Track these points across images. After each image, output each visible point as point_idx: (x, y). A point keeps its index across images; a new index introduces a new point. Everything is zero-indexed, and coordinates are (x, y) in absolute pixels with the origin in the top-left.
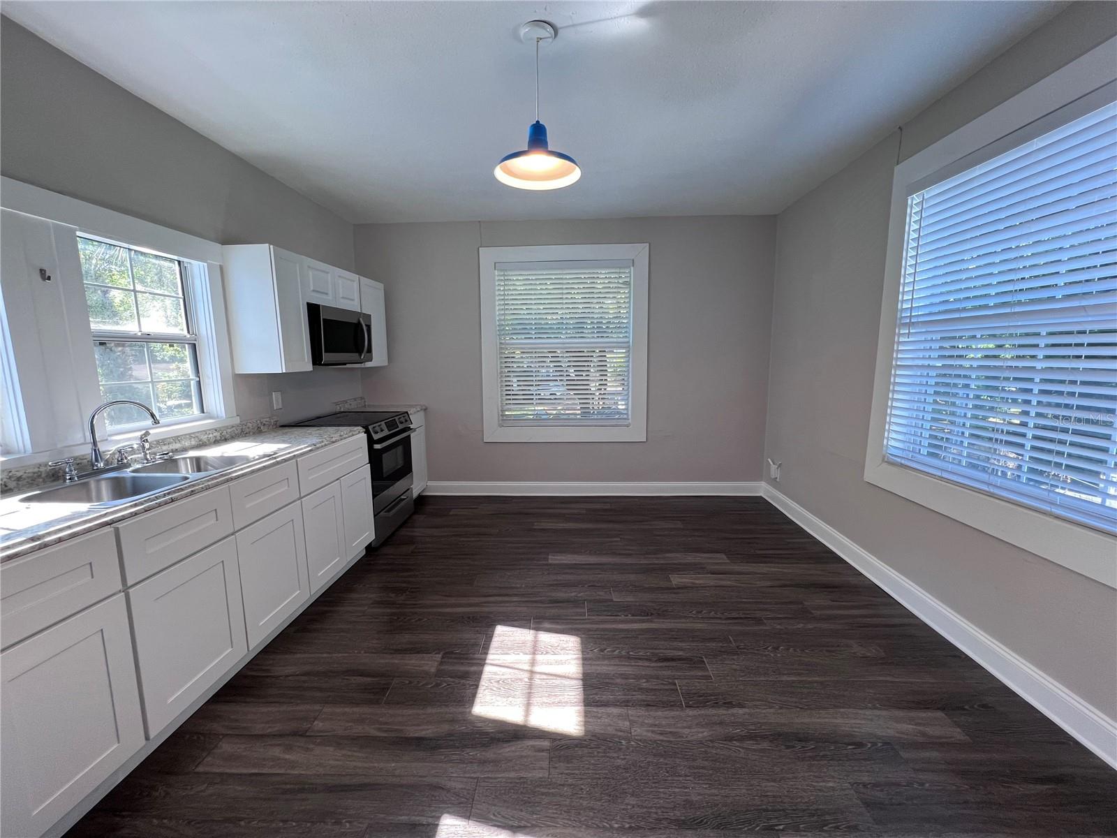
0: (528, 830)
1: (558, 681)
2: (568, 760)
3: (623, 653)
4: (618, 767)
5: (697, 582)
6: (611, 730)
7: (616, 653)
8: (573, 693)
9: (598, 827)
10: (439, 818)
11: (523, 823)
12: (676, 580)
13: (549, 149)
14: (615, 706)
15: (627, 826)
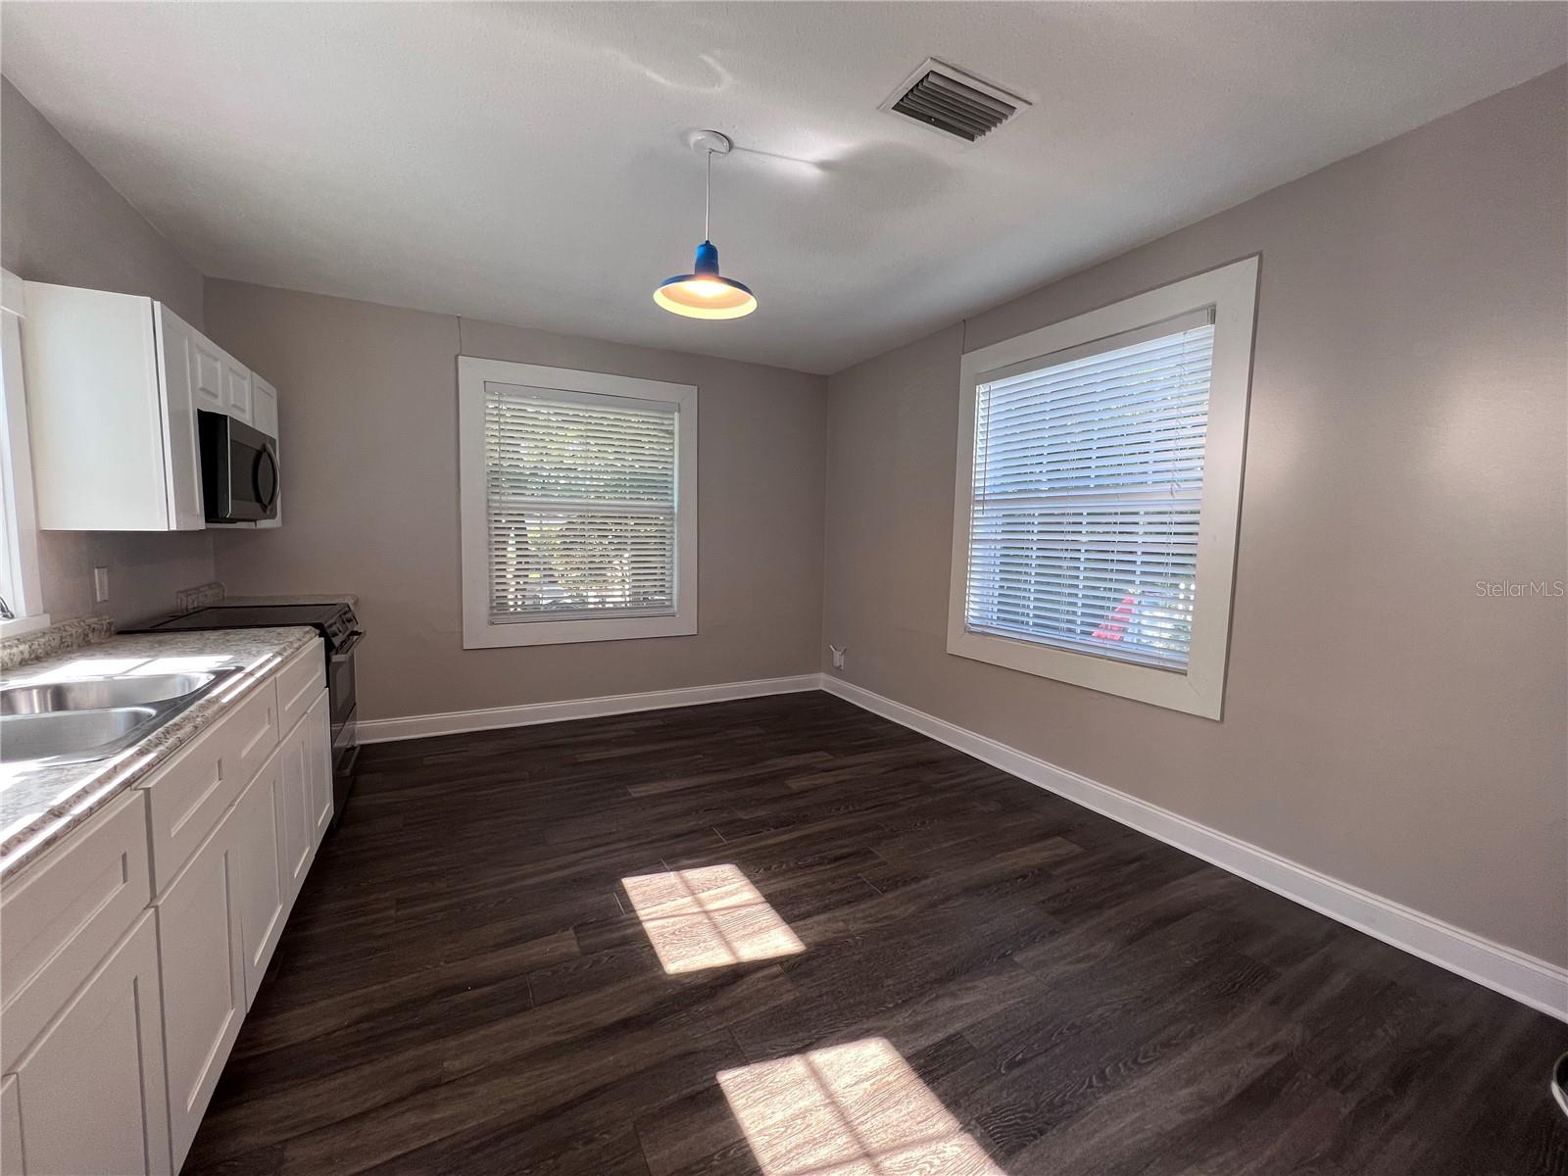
0: (815, 1046)
1: (743, 912)
2: (809, 974)
3: (792, 865)
4: (859, 962)
5: (816, 782)
6: (830, 935)
7: (784, 867)
8: (768, 916)
9: (878, 1013)
10: (714, 1078)
11: (807, 1042)
12: (795, 784)
13: (721, 275)
14: (819, 913)
15: (900, 1001)
